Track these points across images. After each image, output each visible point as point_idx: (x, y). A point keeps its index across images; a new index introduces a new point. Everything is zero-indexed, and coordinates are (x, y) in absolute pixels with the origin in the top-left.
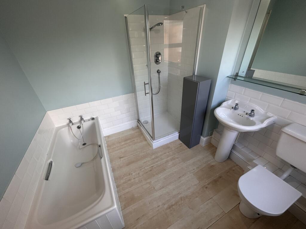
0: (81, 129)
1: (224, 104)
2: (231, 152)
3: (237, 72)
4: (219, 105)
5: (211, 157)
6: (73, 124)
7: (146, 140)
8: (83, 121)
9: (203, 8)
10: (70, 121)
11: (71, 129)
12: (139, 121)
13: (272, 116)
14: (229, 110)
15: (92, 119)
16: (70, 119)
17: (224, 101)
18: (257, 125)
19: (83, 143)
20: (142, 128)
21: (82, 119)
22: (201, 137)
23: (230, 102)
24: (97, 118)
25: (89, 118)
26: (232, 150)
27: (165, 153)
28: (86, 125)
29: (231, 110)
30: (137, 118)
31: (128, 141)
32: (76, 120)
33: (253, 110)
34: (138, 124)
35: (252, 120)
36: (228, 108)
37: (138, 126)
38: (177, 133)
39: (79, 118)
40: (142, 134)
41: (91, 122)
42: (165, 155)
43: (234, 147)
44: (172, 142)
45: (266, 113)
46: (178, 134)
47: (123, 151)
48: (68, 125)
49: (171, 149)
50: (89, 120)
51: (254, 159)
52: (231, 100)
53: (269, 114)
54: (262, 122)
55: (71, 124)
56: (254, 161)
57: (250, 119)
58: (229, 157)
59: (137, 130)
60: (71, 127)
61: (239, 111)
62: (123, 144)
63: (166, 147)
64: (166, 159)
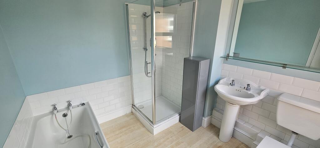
0: (69, 117)
1: (221, 81)
2: (234, 130)
3: (228, 53)
4: (217, 83)
5: (215, 138)
6: (58, 112)
7: (144, 126)
8: (71, 108)
9: (195, 2)
10: (55, 108)
11: (56, 118)
12: (133, 105)
13: (265, 89)
14: (227, 86)
15: (82, 105)
16: (55, 106)
17: (220, 80)
18: (256, 97)
19: (69, 135)
20: (138, 114)
21: (69, 105)
22: (203, 118)
23: (225, 80)
24: (88, 103)
25: (78, 103)
26: (235, 128)
27: (168, 139)
28: (75, 112)
29: (228, 86)
30: (131, 103)
31: (124, 129)
32: (62, 106)
33: (248, 85)
34: (133, 109)
35: (250, 94)
36: (226, 85)
37: (132, 112)
38: (178, 115)
39: (67, 104)
40: (138, 120)
41: (81, 108)
42: (169, 140)
43: (236, 124)
44: (172, 126)
45: (259, 87)
46: (178, 117)
47: (119, 142)
48: (52, 113)
49: (173, 133)
50: (78, 106)
51: (258, 133)
52: (226, 79)
53: (262, 88)
54: (259, 94)
55: (56, 111)
56: (258, 135)
57: (248, 93)
58: (233, 136)
59: (132, 116)
60: (55, 115)
61: (236, 87)
62: (117, 133)
63: (168, 132)
64: (171, 145)
